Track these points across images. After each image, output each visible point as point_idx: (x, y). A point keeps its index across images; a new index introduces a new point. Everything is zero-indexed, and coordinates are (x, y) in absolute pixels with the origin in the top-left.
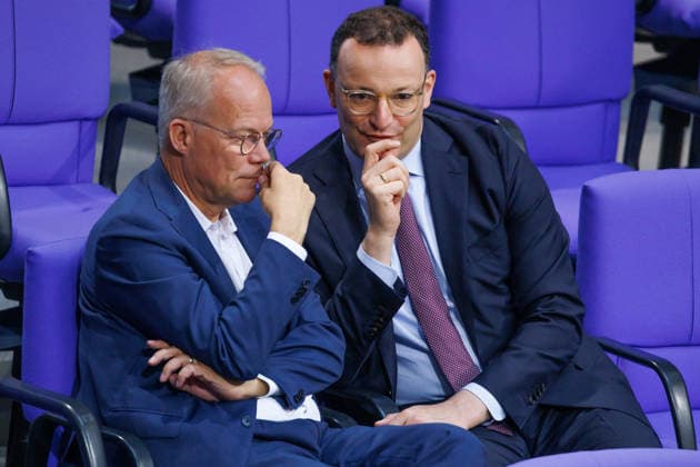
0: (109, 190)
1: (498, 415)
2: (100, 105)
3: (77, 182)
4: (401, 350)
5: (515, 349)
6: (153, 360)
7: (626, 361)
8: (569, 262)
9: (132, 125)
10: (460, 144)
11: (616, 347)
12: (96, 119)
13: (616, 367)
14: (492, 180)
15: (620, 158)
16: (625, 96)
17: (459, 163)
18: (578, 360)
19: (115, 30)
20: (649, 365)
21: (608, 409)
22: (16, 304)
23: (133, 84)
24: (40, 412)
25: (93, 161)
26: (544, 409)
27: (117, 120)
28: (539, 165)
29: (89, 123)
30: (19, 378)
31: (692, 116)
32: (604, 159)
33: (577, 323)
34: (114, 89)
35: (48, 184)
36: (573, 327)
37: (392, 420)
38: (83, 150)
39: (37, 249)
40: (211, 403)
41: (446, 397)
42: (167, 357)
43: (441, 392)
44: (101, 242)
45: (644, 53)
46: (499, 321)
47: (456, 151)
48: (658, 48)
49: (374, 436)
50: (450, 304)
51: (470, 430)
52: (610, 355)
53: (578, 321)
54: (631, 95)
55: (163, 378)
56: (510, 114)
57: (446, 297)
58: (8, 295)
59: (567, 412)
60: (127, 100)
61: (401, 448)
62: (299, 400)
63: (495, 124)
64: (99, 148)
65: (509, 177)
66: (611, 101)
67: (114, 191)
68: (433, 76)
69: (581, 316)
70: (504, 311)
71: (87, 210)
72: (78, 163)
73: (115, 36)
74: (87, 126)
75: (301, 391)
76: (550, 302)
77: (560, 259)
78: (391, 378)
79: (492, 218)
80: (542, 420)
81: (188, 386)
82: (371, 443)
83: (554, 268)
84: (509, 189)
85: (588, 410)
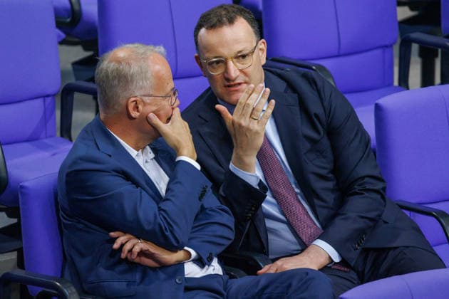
0: (67, 140)
1: (336, 259)
2: (55, 85)
3: (46, 137)
5: (343, 214)
6: (116, 246)
7: (416, 214)
8: (372, 153)
9: (77, 95)
11: (408, 205)
12: (54, 95)
13: (410, 218)
14: (316, 108)
15: (396, 83)
16: (394, 43)
17: (292, 98)
18: (384, 217)
19: (59, 36)
20: (429, 214)
21: (408, 247)
22: (15, 221)
23: (74, 69)
24: (40, 289)
25: (55, 119)
26: (366, 251)
27: (67, 94)
28: (345, 93)
29: (50, 98)
30: (24, 269)
31: (440, 50)
32: (386, 85)
33: (382, 193)
34: (64, 74)
35: (27, 141)
36: (379, 197)
37: (268, 269)
38: (48, 115)
39: (26, 184)
40: (154, 269)
41: (302, 251)
42: (124, 242)
43: (298, 247)
45: (404, 13)
46: (330, 198)
47: (289, 91)
48: (412, 9)
49: (259, 282)
50: (297, 190)
52: (405, 211)
53: (382, 191)
54: (399, 41)
55: (123, 256)
56: (322, 63)
57: (294, 186)
58: (10, 216)
60: (72, 80)
61: (277, 287)
62: (210, 260)
63: (313, 69)
64: (58, 113)
65: (326, 104)
66: (386, 46)
67: (71, 140)
68: (264, 43)
69: (384, 189)
70: (332, 191)
71: (54, 154)
72: (46, 125)
73: (60, 40)
74: (49, 100)
75: (211, 254)
76: (362, 182)
77: (366, 153)
78: (264, 242)
79: (318, 132)
80: (365, 259)
81: (138, 258)
82: (257, 286)
83: (363, 159)
84: (327, 112)
85: (396, 248)
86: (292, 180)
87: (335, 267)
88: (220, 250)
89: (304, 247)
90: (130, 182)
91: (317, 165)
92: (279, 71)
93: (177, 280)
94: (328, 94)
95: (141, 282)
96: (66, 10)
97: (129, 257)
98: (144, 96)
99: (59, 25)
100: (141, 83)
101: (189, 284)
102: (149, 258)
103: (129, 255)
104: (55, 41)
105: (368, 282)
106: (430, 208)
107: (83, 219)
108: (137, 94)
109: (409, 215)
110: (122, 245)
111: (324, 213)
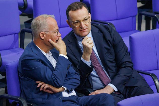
0: (23, 49)
1: (116, 90)
2: (18, 30)
3: (15, 48)
4: (93, 78)
6: (38, 86)
7: (144, 75)
9: (26, 33)
10: (100, 30)
12: (18, 33)
14: (109, 38)
15: (137, 29)
16: (136, 15)
17: (100, 35)
18: (133, 76)
19: (20, 13)
20: (148, 75)
21: (141, 86)
22: (4, 77)
23: (25, 24)
24: (13, 101)
25: (18, 42)
26: (126, 87)
27: (23, 33)
28: (119, 32)
30: (7, 94)
31: (152, 18)
32: (133, 30)
34: (21, 26)
35: (9, 49)
36: (131, 69)
38: (15, 41)
39: (8, 64)
40: (52, 94)
41: (104, 87)
42: (41, 85)
44: (22, 61)
45: (139, 5)
46: (114, 69)
47: (99, 32)
48: (142, 3)
50: (102, 67)
51: (110, 94)
53: (132, 67)
54: (138, 14)
55: (41, 90)
56: (111, 22)
57: (101, 65)
58: (3, 75)
59: (132, 88)
60: (24, 28)
61: (95, 100)
63: (108, 24)
64: (19, 40)
65: (112, 36)
66: (133, 16)
69: (133, 66)
70: (115, 67)
71: (18, 54)
72: (15, 44)
73: (20, 14)
74: (16, 35)
75: (72, 89)
76: (125, 63)
77: (126, 53)
78: (91, 84)
79: (109, 46)
80: (126, 90)
81: (46, 90)
82: (88, 99)
83: (125, 56)
84: (113, 39)
85: (137, 86)
86: (101, 63)
87: (116, 93)
88: (75, 87)
89: (105, 86)
90: (43, 64)
91: (109, 57)
92: (96, 25)
93: (60, 98)
94: (113, 33)
95: (47, 99)
96: (22, 4)
97: (43, 90)
98: (45, 31)
99: (20, 9)
100: (44, 27)
101: (65, 99)
102: (49, 90)
103: (43, 89)
104: (18, 14)
105: (127, 98)
106: (149, 73)
107: (27, 77)
108: (43, 31)
109: (141, 75)
110: (41, 86)
111: (112, 74)
